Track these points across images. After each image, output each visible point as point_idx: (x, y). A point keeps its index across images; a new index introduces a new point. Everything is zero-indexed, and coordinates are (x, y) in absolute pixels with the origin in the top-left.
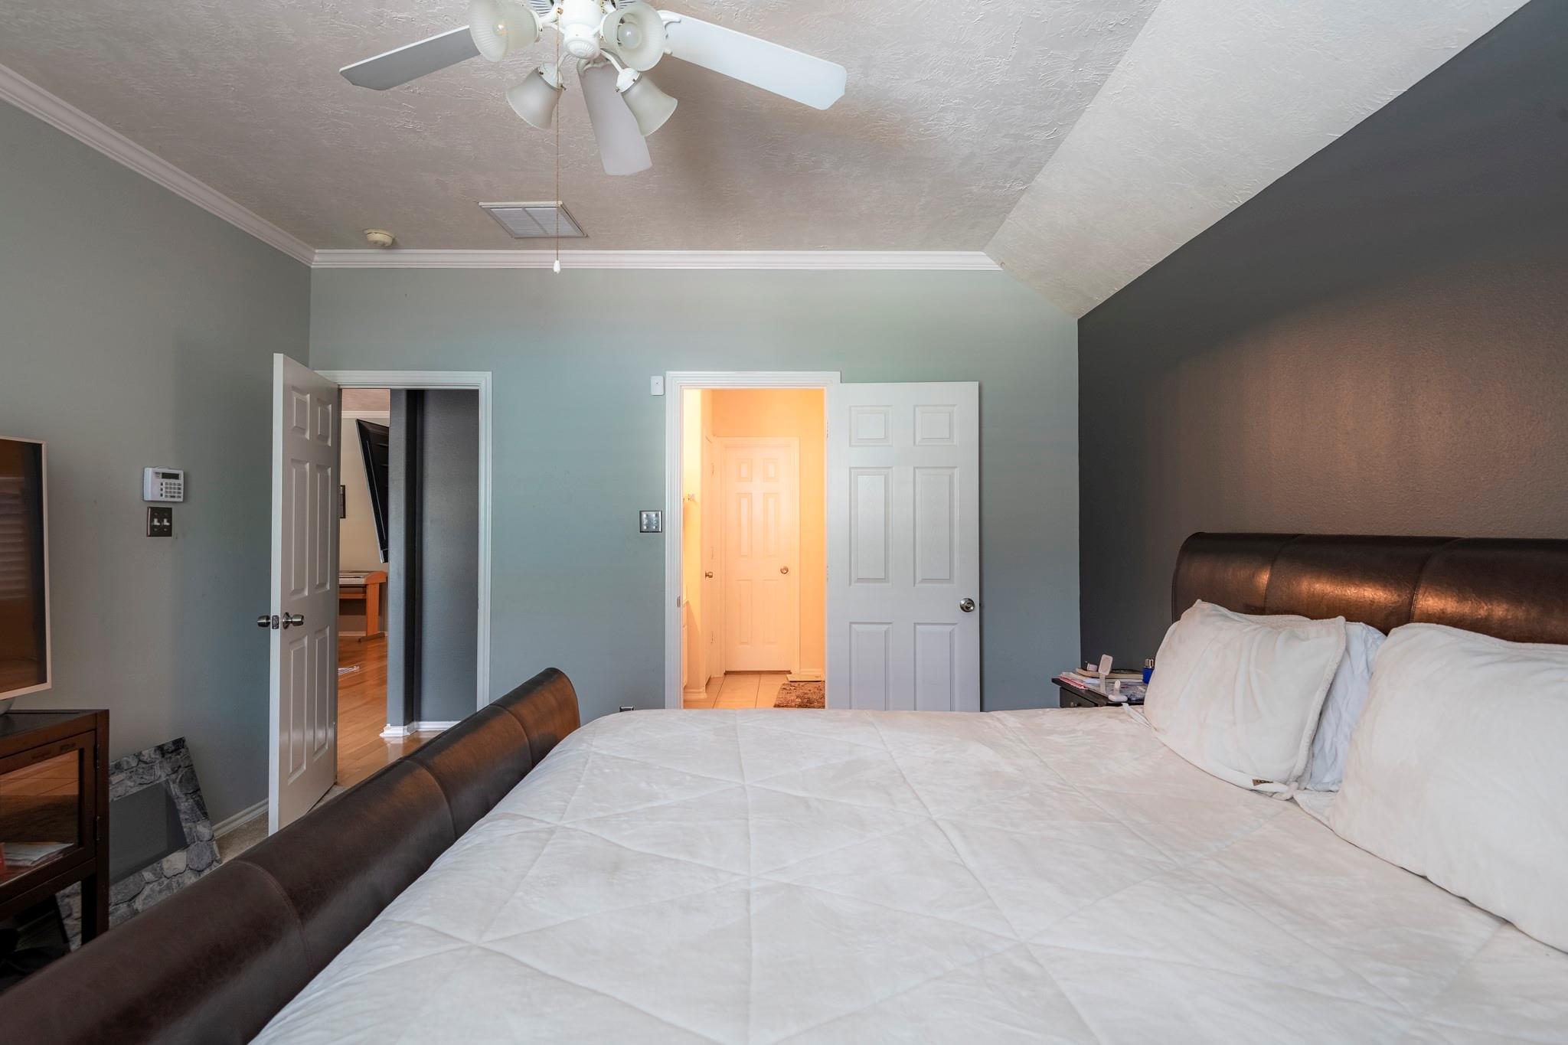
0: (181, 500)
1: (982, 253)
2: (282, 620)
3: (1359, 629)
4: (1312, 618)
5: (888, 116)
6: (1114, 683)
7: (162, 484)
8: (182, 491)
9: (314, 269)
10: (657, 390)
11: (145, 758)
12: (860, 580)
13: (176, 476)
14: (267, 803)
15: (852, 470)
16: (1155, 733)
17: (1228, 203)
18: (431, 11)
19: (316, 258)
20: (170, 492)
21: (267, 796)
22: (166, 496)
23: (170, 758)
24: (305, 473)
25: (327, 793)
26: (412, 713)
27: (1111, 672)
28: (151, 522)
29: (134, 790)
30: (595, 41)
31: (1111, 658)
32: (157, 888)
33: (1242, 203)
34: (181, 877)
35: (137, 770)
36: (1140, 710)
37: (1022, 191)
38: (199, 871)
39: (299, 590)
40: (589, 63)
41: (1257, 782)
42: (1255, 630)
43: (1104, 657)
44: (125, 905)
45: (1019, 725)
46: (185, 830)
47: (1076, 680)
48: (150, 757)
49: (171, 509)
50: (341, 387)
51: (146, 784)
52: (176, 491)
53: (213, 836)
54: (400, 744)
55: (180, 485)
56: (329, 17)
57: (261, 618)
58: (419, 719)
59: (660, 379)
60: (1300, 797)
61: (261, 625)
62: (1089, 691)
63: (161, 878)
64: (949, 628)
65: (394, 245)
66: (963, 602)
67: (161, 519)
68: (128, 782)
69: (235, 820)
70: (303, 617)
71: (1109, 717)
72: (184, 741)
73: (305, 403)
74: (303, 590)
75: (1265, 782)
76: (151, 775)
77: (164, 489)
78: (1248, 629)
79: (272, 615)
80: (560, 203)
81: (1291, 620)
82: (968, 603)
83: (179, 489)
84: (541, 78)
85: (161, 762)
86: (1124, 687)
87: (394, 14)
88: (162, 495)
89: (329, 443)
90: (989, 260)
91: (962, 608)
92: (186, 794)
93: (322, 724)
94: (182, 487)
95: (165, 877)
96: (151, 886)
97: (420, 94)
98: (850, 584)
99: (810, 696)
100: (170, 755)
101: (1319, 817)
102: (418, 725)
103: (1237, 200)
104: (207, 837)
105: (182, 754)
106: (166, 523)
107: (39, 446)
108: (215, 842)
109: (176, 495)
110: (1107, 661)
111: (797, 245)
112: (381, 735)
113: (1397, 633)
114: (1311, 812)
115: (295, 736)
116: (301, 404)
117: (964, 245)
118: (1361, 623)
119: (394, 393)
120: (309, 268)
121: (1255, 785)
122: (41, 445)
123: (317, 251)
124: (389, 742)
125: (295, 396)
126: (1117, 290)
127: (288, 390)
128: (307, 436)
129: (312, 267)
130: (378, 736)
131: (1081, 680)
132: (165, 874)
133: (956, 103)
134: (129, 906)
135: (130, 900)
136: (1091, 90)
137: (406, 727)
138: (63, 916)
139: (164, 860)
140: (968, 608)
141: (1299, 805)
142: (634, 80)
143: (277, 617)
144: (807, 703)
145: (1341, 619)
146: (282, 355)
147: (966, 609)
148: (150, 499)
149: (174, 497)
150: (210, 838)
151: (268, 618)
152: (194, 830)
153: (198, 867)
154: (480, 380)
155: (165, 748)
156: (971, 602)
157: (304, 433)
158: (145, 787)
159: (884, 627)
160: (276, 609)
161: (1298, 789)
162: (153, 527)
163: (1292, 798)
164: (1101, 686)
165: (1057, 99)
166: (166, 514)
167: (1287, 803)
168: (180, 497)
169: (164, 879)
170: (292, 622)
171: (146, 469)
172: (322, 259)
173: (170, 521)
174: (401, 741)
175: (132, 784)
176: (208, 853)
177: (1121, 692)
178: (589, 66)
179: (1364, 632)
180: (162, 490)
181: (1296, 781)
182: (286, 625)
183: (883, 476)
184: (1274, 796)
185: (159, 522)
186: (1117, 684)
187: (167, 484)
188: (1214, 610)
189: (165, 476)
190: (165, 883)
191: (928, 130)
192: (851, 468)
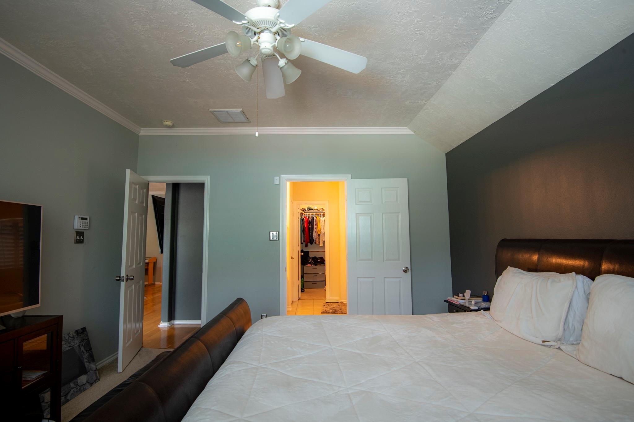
0: (88, 228)
1: (407, 128)
2: (125, 278)
3: (580, 277)
4: (561, 273)
5: (375, 76)
6: (472, 301)
7: (81, 222)
8: (88, 225)
9: (140, 136)
10: (277, 182)
11: (71, 336)
12: (361, 260)
13: (86, 219)
14: (118, 353)
15: (357, 214)
16: (497, 322)
17: (509, 109)
18: (203, 38)
19: (142, 132)
20: (84, 225)
21: (118, 350)
22: (82, 227)
23: (80, 335)
24: (135, 217)
25: (139, 351)
26: (171, 317)
27: (470, 297)
28: (76, 238)
29: (67, 349)
30: (272, 49)
31: (470, 291)
32: (76, 390)
33: (514, 109)
34: (85, 386)
35: (68, 341)
36: (488, 313)
37: (425, 104)
38: (91, 383)
39: (132, 265)
40: (266, 57)
41: (544, 342)
42: (537, 278)
43: (467, 291)
44: (64, 397)
45: (439, 320)
46: (86, 366)
47: (455, 300)
48: (73, 335)
49: (83, 232)
50: (149, 182)
51: (72, 346)
52: (86, 225)
53: (97, 368)
54: (166, 330)
55: (87, 222)
56: (162, 41)
57: (117, 277)
58: (174, 319)
59: (277, 178)
60: (562, 347)
61: (117, 280)
62: (461, 305)
63: (77, 386)
64: (398, 280)
65: (173, 126)
66: (404, 269)
67: (80, 237)
68: (65, 345)
69: (105, 361)
70: (133, 277)
71: (476, 316)
72: (86, 329)
73: (136, 189)
74: (133, 265)
75: (547, 341)
76: (73, 343)
77: (82, 224)
78: (534, 278)
79: (121, 276)
80: (242, 109)
81: (551, 274)
82: (406, 269)
83: (87, 224)
84: (249, 62)
85: (77, 337)
86: (476, 303)
87: (188, 39)
88: (81, 226)
89: (144, 205)
90: (409, 131)
91: (404, 271)
92: (86, 351)
93: (138, 321)
94: (88, 223)
95: (79, 386)
96: (73, 389)
97: (193, 69)
98: (357, 261)
99: (335, 308)
100: (80, 334)
101: (572, 355)
102: (174, 322)
103: (512, 108)
104: (94, 369)
105: (85, 334)
106: (82, 238)
107: (40, 207)
108: (97, 371)
109: (86, 226)
110: (468, 293)
111: (334, 125)
112: (158, 326)
113: (598, 279)
114: (568, 353)
115: (129, 326)
116: (135, 189)
117: (400, 124)
118: (581, 275)
119: (167, 184)
120: (139, 135)
121: (543, 343)
122: (41, 207)
123: (142, 129)
124: (162, 329)
125: (133, 186)
126: (462, 142)
127: (131, 183)
128: (137, 202)
129: (140, 135)
130: (157, 326)
131: (458, 300)
132: (79, 384)
133: (402, 71)
134: (65, 398)
135: (66, 395)
136: (455, 67)
137: (169, 323)
138: (41, 402)
139: (78, 379)
140: (406, 271)
141: (562, 350)
142: (286, 63)
143: (123, 277)
144: (335, 312)
145: (574, 273)
146: (129, 170)
147: (405, 271)
148: (76, 228)
149: (85, 227)
150: (95, 369)
151: (120, 277)
152: (89, 366)
153: (91, 382)
154: (205, 179)
155: (79, 331)
156: (407, 268)
157: (136, 201)
158: (71, 347)
159: (371, 279)
160: (123, 273)
161: (561, 344)
162: (77, 240)
163: (559, 347)
164: (466, 303)
165: (442, 70)
166: (82, 234)
167: (557, 350)
168: (87, 227)
169: (78, 387)
170: (129, 279)
171: (75, 216)
172: (144, 132)
173: (83, 237)
174: (167, 329)
175: (66, 346)
176: (95, 376)
177: (475, 305)
178: (266, 58)
179: (582, 279)
180: (81, 224)
181: (559, 341)
182: (127, 280)
183: (370, 217)
184: (551, 347)
185: (79, 237)
186: (473, 302)
187: (83, 222)
188: (517, 271)
189: (83, 219)
190: (79, 388)
191: (390, 81)
192: (356, 213)
